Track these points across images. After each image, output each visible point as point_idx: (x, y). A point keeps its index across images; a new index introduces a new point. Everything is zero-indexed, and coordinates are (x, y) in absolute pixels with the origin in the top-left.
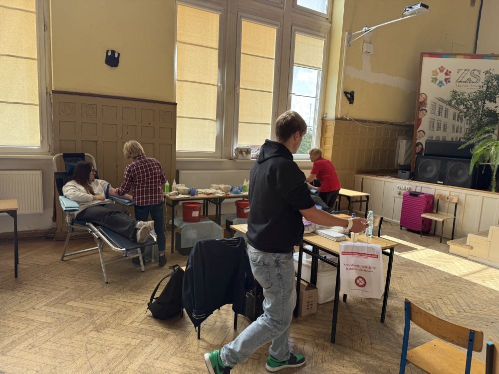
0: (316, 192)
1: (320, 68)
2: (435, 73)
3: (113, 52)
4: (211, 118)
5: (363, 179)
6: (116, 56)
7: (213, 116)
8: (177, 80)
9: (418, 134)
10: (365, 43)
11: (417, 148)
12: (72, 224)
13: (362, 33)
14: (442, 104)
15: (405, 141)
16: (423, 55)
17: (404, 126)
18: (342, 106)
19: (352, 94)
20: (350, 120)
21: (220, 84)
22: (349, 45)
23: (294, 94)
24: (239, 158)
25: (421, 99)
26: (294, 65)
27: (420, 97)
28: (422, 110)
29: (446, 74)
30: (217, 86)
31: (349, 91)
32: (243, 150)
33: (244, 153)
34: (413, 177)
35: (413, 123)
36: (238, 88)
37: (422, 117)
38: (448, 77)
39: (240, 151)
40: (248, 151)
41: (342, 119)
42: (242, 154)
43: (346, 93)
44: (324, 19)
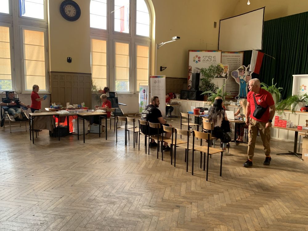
2: (194, 58)
9: (189, 82)
11: (189, 88)
14: (198, 70)
16: (189, 51)
18: (157, 72)
25: (190, 68)
28: (190, 73)
29: (199, 58)
37: (190, 75)
38: (199, 59)
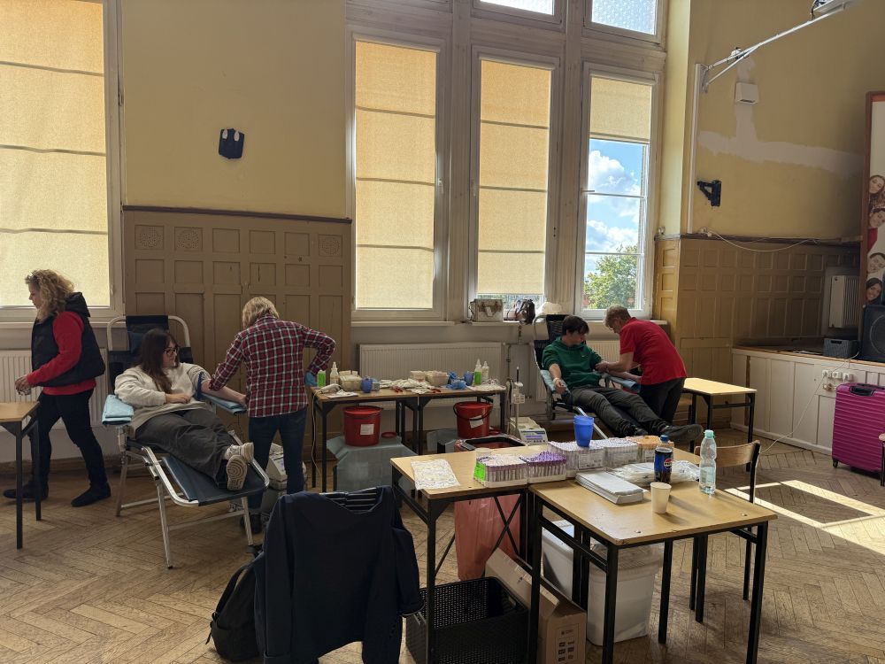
0: (635, 385)
1: (647, 140)
3: (231, 132)
4: (424, 245)
5: (749, 357)
6: (237, 138)
7: (428, 241)
8: (357, 178)
9: (871, 262)
10: (739, 84)
11: (870, 290)
12: (128, 448)
13: (728, 63)
15: (842, 279)
16: (872, 97)
17: (839, 246)
18: (695, 211)
19: (716, 186)
20: (714, 238)
21: (439, 181)
22: (704, 90)
23: (592, 192)
24: (479, 319)
25: (875, 189)
26: (591, 136)
27: (871, 182)
28: (877, 210)
30: (434, 185)
31: (710, 180)
32: (486, 304)
33: (488, 309)
34: (860, 351)
35: (857, 239)
36: (475, 187)
37: (879, 225)
39: (481, 305)
40: (497, 306)
41: (695, 236)
42: (484, 311)
43: (701, 185)
44: (651, 46)
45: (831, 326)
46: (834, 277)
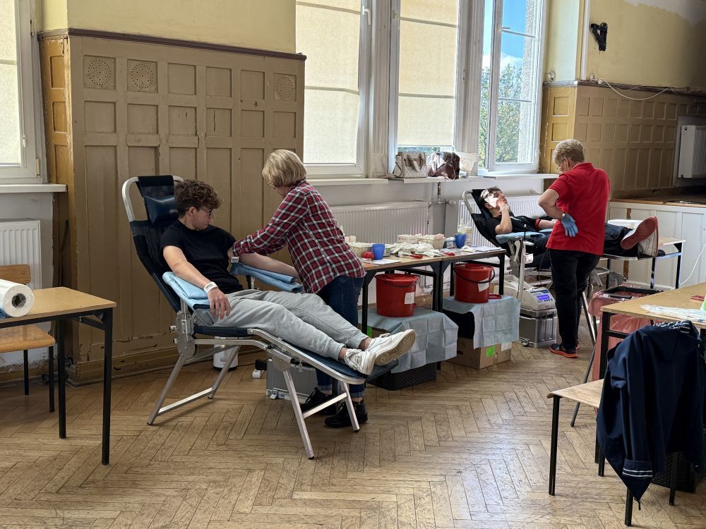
4: (348, 87)
5: (628, 210)
17: (688, 95)
19: (603, 28)
20: (603, 85)
21: (364, 10)
24: (406, 175)
30: (360, 13)
31: (599, 22)
33: (415, 163)
39: (407, 159)
40: (422, 160)
42: (411, 165)
43: (594, 27)
45: (680, 176)
46: (683, 127)
